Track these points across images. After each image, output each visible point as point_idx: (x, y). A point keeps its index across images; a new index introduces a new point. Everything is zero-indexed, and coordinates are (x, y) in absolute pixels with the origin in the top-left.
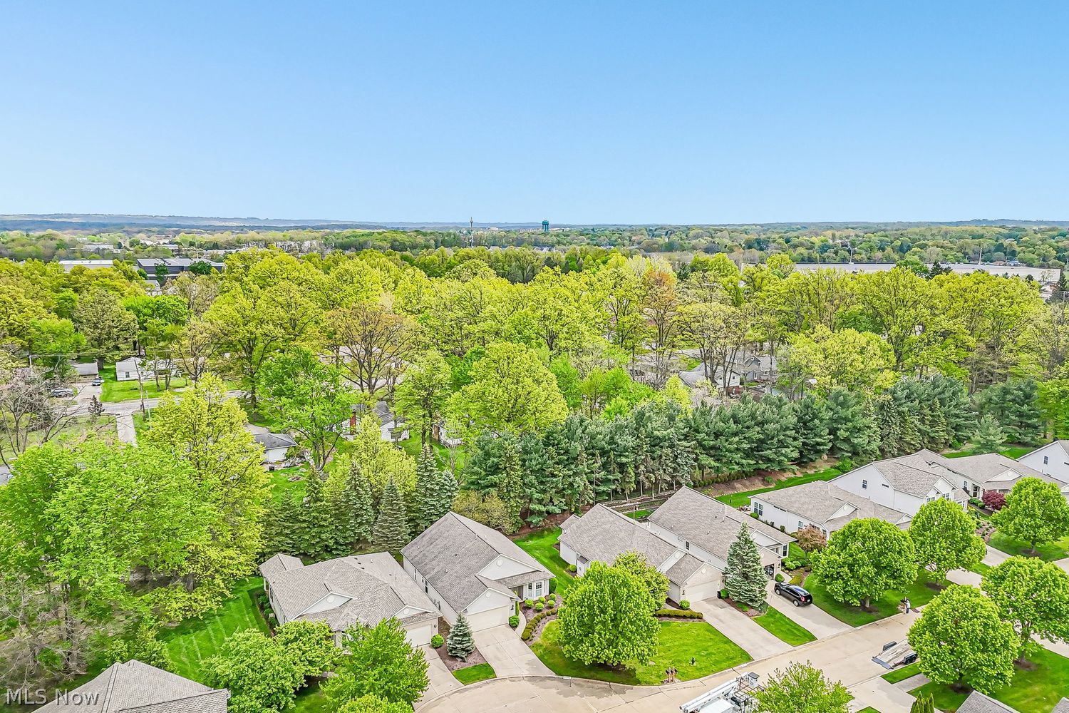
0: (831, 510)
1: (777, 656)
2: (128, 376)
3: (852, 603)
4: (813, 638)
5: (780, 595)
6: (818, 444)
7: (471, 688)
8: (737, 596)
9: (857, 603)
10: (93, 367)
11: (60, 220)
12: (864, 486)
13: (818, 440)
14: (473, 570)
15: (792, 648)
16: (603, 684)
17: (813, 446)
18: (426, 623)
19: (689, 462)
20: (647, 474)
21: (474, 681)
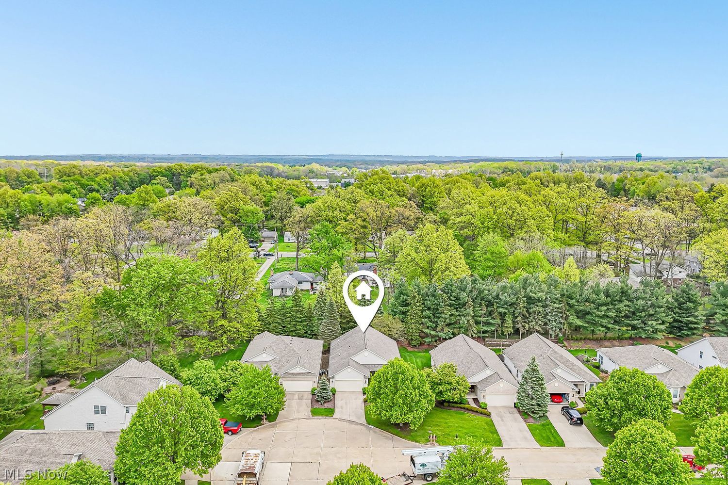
0: (645, 366)
1: (524, 449)
2: (289, 240)
3: (607, 429)
4: (561, 444)
5: (563, 415)
6: (692, 323)
7: (315, 419)
8: (522, 407)
9: (610, 429)
10: (275, 234)
11: (316, 157)
12: (701, 357)
13: (690, 319)
14: (350, 355)
15: (539, 447)
16: (389, 435)
17: (686, 323)
18: (310, 379)
19: (558, 319)
20: (523, 324)
21: (319, 415)
